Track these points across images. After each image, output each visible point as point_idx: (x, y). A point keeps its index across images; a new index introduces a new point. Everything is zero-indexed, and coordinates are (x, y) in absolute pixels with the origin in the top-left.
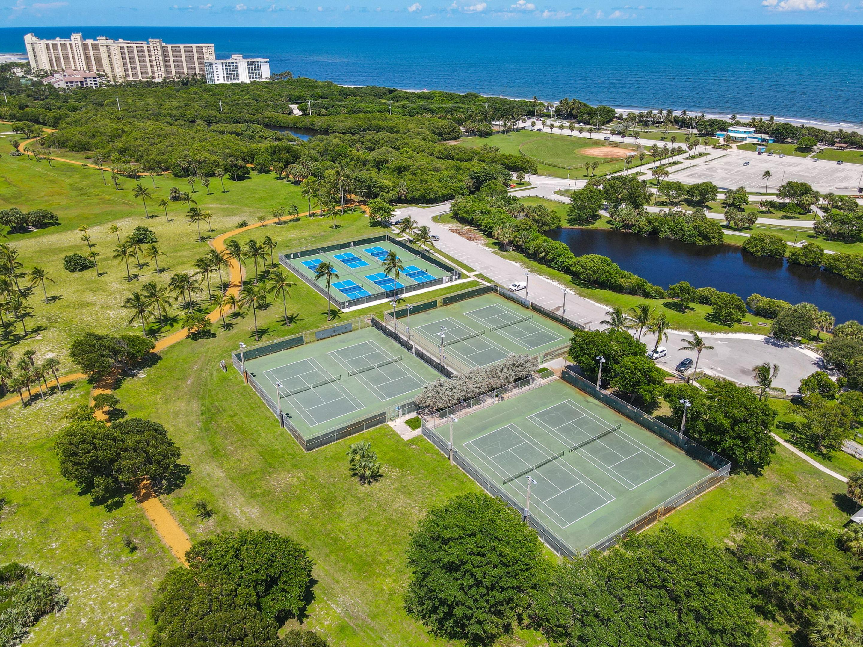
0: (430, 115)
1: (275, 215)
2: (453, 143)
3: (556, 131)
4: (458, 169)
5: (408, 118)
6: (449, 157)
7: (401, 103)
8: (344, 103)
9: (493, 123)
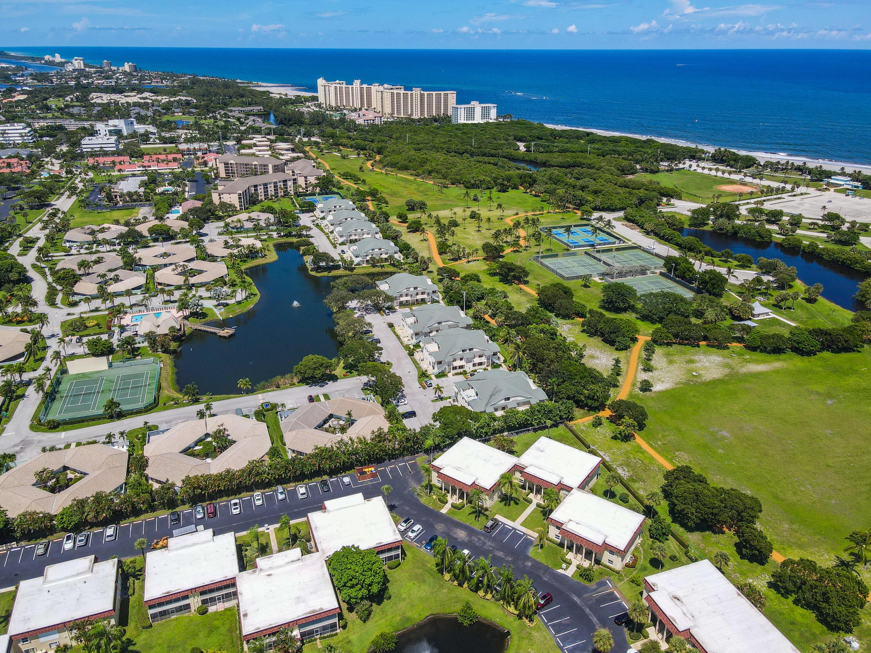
0: (617, 156)
1: (533, 211)
2: (630, 177)
3: (706, 171)
4: (630, 193)
5: (602, 158)
6: (626, 187)
7: (597, 146)
8: (556, 144)
9: (661, 163)
